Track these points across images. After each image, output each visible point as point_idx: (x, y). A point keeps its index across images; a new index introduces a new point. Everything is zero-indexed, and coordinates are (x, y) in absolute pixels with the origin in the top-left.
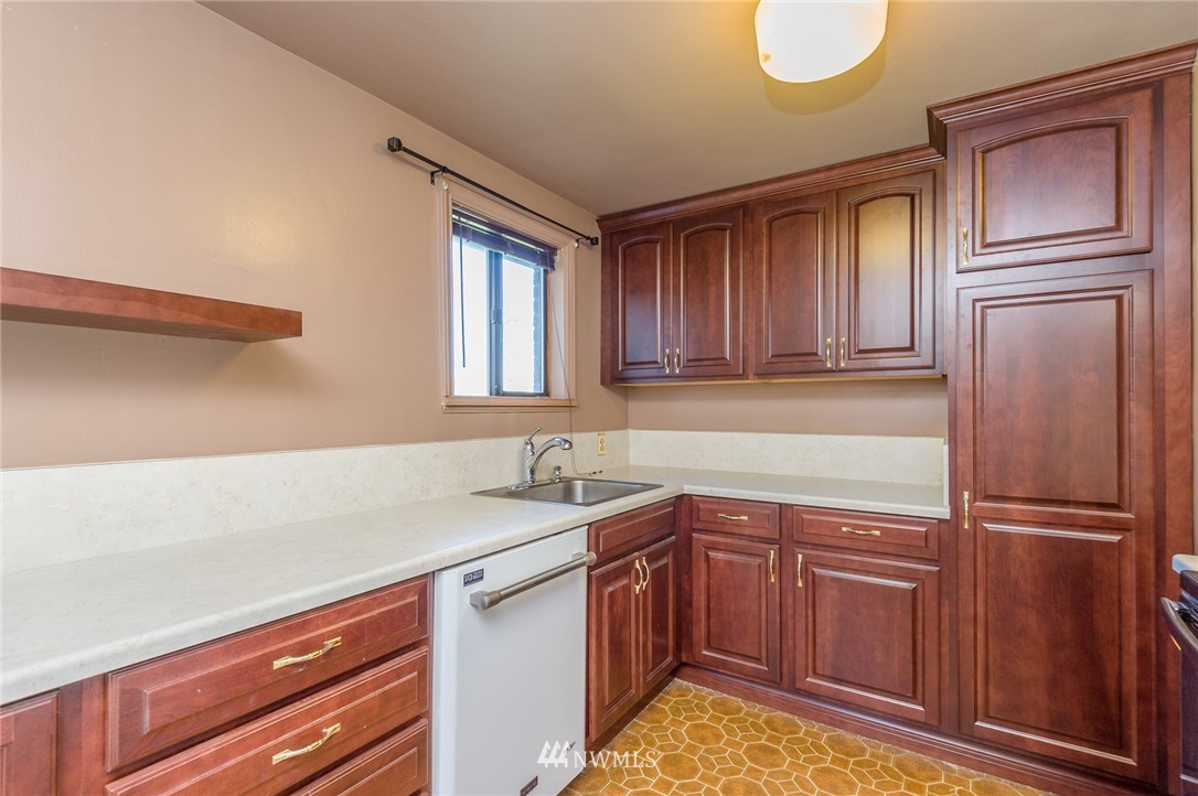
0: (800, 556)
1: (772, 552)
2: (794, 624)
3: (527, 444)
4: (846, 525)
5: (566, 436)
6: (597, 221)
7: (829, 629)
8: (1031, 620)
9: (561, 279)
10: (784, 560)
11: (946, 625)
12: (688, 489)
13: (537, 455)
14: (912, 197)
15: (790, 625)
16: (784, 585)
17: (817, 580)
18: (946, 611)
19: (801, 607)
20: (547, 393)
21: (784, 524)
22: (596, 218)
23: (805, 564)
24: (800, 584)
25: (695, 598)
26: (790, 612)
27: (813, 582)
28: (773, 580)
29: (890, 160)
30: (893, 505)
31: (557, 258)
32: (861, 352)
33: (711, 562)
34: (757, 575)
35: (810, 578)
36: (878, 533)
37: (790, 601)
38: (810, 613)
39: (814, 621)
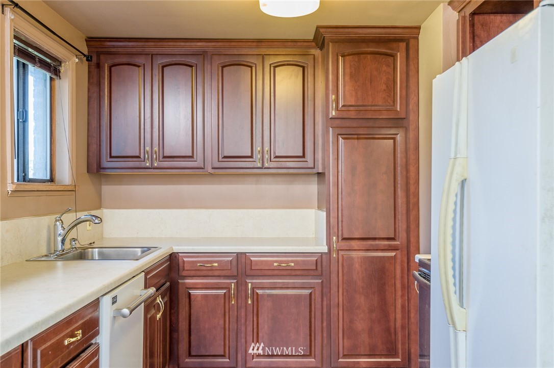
0: (250, 284)
1: (233, 284)
2: (246, 329)
3: (56, 221)
4: (276, 261)
5: (94, 213)
6: (86, 41)
7: (266, 326)
8: (361, 300)
9: (66, 87)
10: (240, 289)
11: (325, 310)
12: (176, 249)
13: (67, 230)
14: (304, 68)
15: (243, 328)
16: (239, 305)
17: (259, 297)
18: (325, 303)
19: (250, 317)
20: (52, 180)
21: (240, 266)
22: (84, 37)
23: (253, 289)
24: (250, 302)
25: (180, 324)
26: (243, 321)
27: (257, 299)
28: (233, 303)
29: (292, 44)
30: (301, 247)
31: (62, 69)
32: (277, 157)
33: (192, 297)
34: (223, 301)
35: (255, 297)
36: (293, 264)
37: (243, 314)
38: (255, 319)
39: (258, 323)
